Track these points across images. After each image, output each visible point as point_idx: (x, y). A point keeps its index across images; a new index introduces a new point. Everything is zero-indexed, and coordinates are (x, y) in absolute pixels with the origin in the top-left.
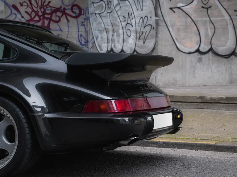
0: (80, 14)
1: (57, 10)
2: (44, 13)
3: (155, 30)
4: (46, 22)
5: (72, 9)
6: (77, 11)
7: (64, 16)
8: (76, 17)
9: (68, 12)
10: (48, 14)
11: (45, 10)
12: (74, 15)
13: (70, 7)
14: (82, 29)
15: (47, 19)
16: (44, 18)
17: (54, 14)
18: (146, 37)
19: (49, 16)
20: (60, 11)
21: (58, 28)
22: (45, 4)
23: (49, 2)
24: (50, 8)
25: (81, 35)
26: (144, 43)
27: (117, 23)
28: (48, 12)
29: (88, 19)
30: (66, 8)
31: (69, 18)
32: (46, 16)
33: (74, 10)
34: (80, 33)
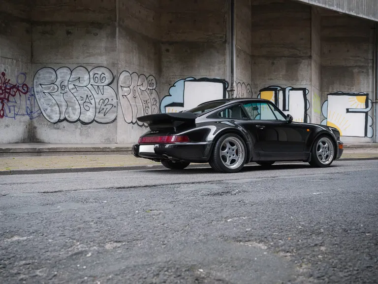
0: (27, 92)
1: (14, 87)
2: (6, 88)
3: (116, 108)
4: (7, 95)
5: (23, 87)
6: (26, 89)
7: (18, 92)
8: (25, 93)
9: (20, 89)
10: (8, 89)
11: (6, 86)
12: (24, 91)
13: (21, 86)
14: (28, 102)
15: (7, 92)
16: (6, 92)
17: (12, 90)
18: (106, 112)
19: (9, 91)
20: (16, 88)
21: (14, 101)
22: (7, 81)
23: (9, 80)
24: (9, 85)
25: (28, 107)
26: (104, 115)
27: (73, 101)
28: (8, 87)
29: (33, 95)
30: (20, 86)
31: (21, 94)
32: (7, 90)
33: (24, 88)
34: (27, 105)
